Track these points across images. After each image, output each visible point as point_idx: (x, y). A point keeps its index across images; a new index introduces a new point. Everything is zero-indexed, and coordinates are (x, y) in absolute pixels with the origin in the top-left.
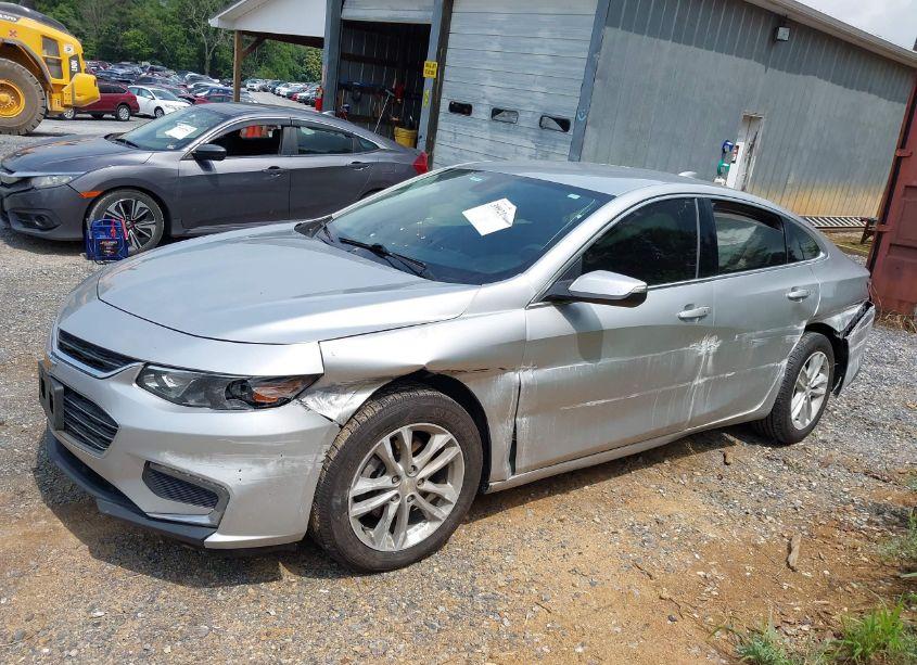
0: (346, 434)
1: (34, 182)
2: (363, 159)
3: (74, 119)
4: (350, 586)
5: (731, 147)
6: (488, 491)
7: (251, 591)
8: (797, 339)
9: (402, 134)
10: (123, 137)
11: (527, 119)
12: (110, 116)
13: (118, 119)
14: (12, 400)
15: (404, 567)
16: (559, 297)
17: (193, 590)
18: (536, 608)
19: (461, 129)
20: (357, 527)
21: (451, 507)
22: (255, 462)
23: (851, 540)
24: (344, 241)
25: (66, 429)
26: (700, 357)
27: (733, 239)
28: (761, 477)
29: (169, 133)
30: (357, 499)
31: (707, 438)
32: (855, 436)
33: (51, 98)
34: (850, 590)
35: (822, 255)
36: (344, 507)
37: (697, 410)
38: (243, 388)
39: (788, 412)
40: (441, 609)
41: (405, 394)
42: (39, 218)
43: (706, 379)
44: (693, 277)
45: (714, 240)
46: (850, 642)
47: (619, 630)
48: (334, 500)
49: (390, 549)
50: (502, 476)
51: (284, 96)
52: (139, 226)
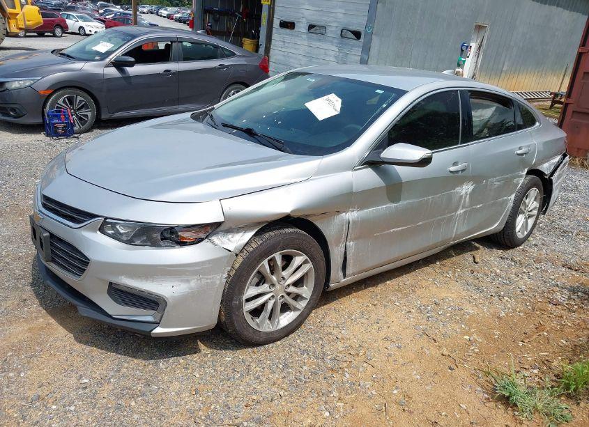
0: (240, 260)
1: (7, 86)
2: (226, 62)
3: (26, 36)
4: (245, 354)
5: (467, 47)
6: (329, 289)
7: (181, 361)
8: (521, 181)
9: (248, 43)
10: (63, 52)
11: (332, 32)
12: (49, 34)
13: (54, 36)
14: (9, 236)
15: (278, 340)
16: (373, 162)
17: (144, 362)
18: (365, 365)
19: (287, 39)
20: (248, 317)
21: (307, 302)
22: (182, 281)
23: (558, 311)
24: (225, 125)
25: (53, 261)
26: (462, 196)
27: (481, 116)
28: (498, 271)
29: (95, 48)
30: (248, 300)
31: (463, 247)
32: (555, 241)
33: (9, 23)
34: (562, 345)
35: (537, 124)
36: (241, 306)
37: (459, 230)
38: (172, 233)
39: (514, 228)
40: (305, 368)
41: (276, 232)
42: (13, 110)
43: (464, 210)
44: (457, 144)
45: (470, 118)
46: (567, 382)
47: (418, 377)
48: (234, 302)
49: (269, 330)
50: (338, 279)
51: (164, 17)
52: (80, 113)
